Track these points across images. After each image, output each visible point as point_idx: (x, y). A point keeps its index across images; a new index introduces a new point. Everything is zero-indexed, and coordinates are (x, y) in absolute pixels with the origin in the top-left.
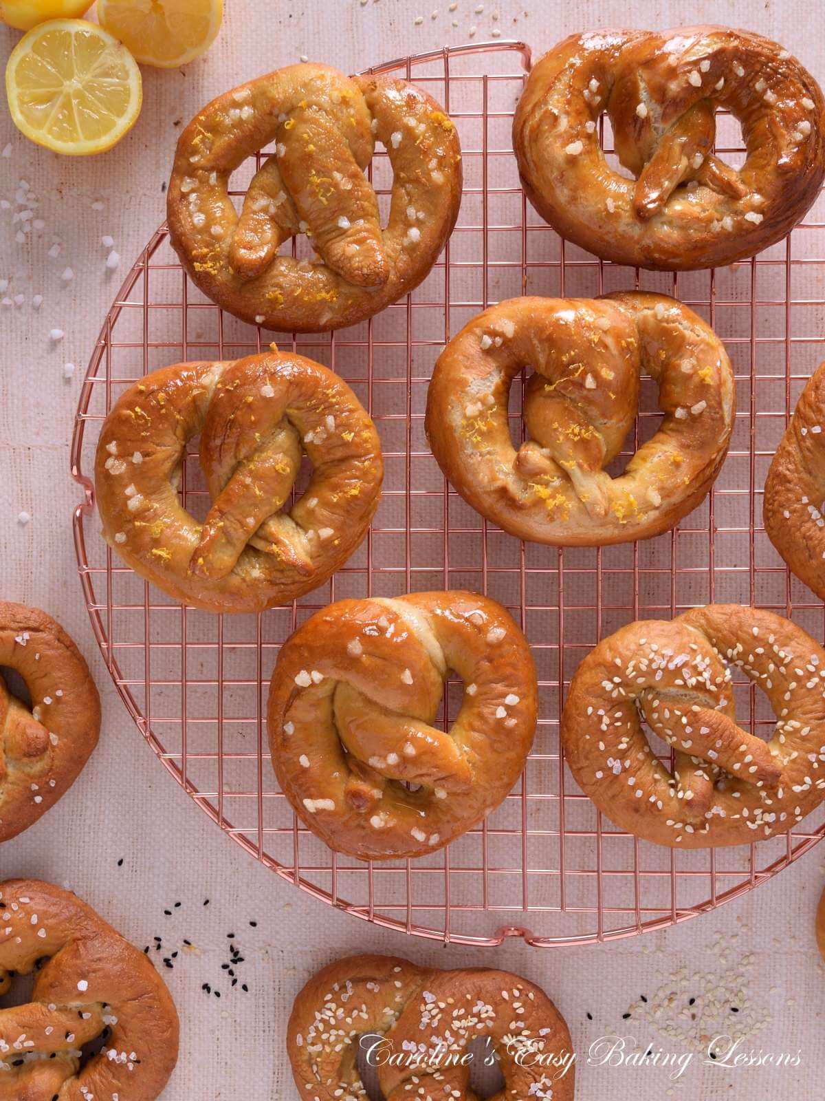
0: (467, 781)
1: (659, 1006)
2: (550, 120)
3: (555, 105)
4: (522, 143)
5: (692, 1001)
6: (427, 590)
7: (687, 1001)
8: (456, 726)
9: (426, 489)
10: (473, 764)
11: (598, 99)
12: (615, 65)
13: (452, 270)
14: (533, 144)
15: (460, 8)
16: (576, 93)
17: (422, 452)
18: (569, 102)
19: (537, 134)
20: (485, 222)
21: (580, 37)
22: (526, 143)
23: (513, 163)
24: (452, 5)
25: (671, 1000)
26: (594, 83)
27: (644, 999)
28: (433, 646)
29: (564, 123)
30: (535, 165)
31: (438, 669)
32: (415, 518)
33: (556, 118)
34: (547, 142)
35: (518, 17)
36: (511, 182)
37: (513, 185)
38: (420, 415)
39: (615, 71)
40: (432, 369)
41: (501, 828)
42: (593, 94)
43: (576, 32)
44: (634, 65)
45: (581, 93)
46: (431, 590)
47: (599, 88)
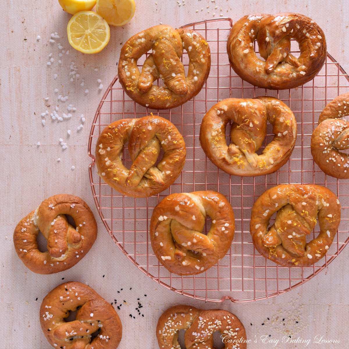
0: (213, 251)
1: (273, 321)
2: (238, 42)
3: (240, 37)
4: (230, 50)
5: (284, 320)
6: (200, 190)
7: (282, 320)
8: (209, 233)
9: (200, 159)
10: (215, 245)
11: (254, 36)
12: (259, 25)
13: (208, 90)
14: (233, 50)
15: (210, 7)
16: (247, 34)
17: (198, 147)
18: (244, 37)
19: (234, 47)
20: (218, 75)
21: (248, 16)
22: (231, 50)
23: (227, 56)
24: (208, 6)
25: (277, 319)
26: (252, 31)
27: (268, 319)
28: (202, 208)
29: (243, 43)
30: (234, 57)
31: (204, 215)
32: (196, 168)
33: (240, 42)
34: (238, 49)
35: (228, 10)
36: (226, 62)
37: (227, 63)
38: (198, 135)
39: (259, 27)
40: (202, 121)
41: (223, 265)
42: (252, 34)
43: (247, 15)
44: (265, 25)
45: (248, 34)
46: (201, 190)
47: (254, 32)
